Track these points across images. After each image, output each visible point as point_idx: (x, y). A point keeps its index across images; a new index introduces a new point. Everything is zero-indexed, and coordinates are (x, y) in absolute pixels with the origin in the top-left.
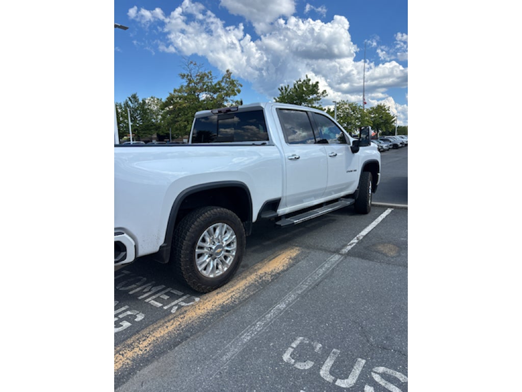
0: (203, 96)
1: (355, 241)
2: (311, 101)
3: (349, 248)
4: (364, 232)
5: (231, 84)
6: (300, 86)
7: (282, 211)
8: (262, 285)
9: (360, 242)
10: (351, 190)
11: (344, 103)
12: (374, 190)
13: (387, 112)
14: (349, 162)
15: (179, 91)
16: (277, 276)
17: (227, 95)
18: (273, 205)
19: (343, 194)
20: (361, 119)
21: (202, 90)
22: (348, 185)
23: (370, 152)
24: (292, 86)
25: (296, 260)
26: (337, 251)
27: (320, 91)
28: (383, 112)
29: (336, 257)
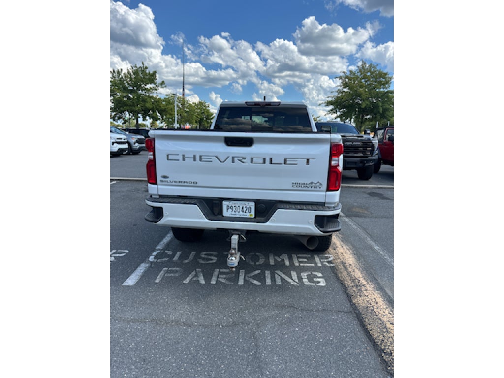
2: (150, 91)
6: (136, 73)
13: (208, 108)
28: (204, 108)
29: (346, 219)
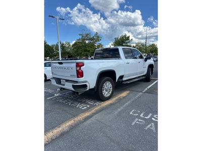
0: (87, 42)
1: (146, 89)
2: (126, 43)
3: (145, 91)
4: (149, 87)
5: (97, 37)
6: (123, 37)
7: (124, 79)
8: (120, 99)
9: (148, 89)
10: (144, 74)
11: (139, 43)
12: (152, 74)
14: (144, 64)
15: (79, 40)
16: (124, 98)
17: (96, 41)
18: (121, 77)
19: (142, 75)
20: (146, 49)
21: (87, 40)
22: (143, 72)
23: (151, 61)
24: (119, 38)
25: (129, 94)
26: (141, 92)
27: (130, 39)
29: (141, 93)
